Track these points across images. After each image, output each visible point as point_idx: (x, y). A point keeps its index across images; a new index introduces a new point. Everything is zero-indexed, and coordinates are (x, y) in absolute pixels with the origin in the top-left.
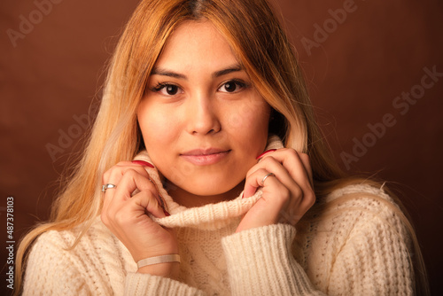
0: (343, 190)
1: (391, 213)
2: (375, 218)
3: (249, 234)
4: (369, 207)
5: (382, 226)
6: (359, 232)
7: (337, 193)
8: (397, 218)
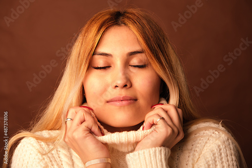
0: (197, 125)
1: (226, 138)
2: (217, 141)
3: (144, 152)
4: (213, 135)
5: (221, 146)
6: (208, 150)
7: (194, 128)
8: (230, 141)
